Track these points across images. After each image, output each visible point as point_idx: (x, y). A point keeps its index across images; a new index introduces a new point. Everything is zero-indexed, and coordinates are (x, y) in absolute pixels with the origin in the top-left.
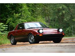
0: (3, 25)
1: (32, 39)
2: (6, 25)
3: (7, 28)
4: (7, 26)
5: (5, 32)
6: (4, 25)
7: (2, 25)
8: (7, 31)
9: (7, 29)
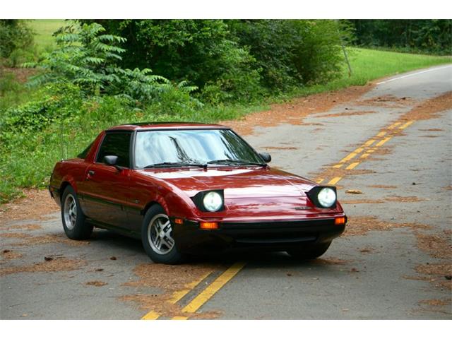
0: (104, 37)
1: (162, 234)
2: (119, 38)
3: (120, 50)
4: (124, 40)
5: (109, 69)
6: (110, 37)
7: (100, 33)
8: (119, 63)
9: (121, 54)
